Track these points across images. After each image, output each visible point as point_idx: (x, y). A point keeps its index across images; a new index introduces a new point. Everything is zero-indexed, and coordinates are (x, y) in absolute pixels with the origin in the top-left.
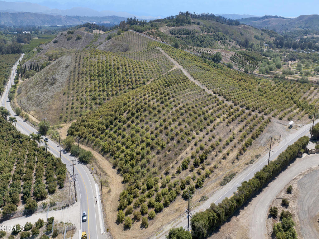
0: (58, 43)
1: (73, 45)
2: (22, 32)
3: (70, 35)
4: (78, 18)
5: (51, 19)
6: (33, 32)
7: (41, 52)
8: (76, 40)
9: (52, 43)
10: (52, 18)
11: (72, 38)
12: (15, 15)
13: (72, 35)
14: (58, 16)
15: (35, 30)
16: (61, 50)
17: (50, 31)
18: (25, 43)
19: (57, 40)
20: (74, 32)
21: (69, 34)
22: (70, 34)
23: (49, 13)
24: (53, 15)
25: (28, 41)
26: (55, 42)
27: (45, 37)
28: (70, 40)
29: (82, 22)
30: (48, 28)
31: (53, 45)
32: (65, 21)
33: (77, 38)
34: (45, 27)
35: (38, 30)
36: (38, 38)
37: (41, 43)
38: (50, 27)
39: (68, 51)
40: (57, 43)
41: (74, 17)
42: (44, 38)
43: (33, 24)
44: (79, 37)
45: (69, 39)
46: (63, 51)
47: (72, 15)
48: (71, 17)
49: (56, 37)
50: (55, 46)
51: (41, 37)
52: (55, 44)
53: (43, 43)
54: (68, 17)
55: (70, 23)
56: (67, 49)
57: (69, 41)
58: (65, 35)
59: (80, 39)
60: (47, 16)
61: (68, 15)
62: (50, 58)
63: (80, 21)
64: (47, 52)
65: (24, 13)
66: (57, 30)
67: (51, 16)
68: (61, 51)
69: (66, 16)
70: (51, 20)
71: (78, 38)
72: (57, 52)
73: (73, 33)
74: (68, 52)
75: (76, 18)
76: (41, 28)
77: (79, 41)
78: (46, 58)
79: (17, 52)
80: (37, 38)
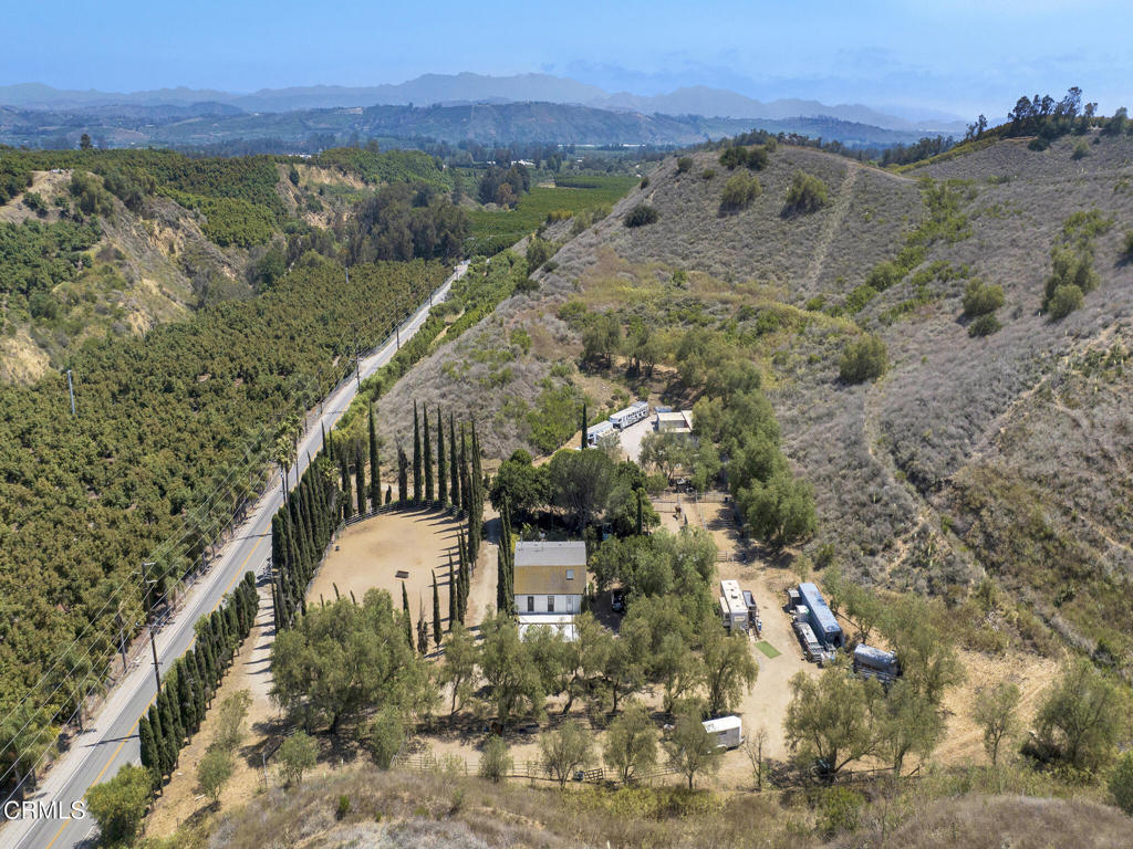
0: (658, 226)
1: (764, 250)
2: (508, 161)
3: (742, 177)
4: (693, 121)
5: (605, 124)
6: (544, 163)
7: (535, 287)
8: (784, 215)
9: (620, 223)
10: (611, 121)
11: (751, 196)
12: (505, 112)
13: (757, 177)
14: (629, 114)
15: (550, 158)
16: (679, 280)
17: (599, 161)
18: (501, 203)
19: (649, 203)
20: (770, 157)
21: (731, 168)
22: (744, 171)
23: (603, 107)
24: (613, 110)
25: (513, 198)
26: (638, 219)
27: (582, 181)
28: (742, 214)
29: (706, 135)
30: (596, 152)
31: (625, 239)
32: (650, 131)
33: (792, 199)
34: (585, 149)
35: (561, 157)
36: (557, 184)
37: (554, 214)
38: (601, 149)
39: (727, 294)
40: (648, 227)
41: (681, 120)
42: (576, 186)
43: (552, 140)
44: (806, 193)
45: (732, 204)
46: (689, 293)
47: (675, 113)
48: (673, 119)
49: (644, 185)
50: (635, 245)
51: (566, 181)
52: (637, 231)
53: (564, 214)
54: (661, 120)
55: (665, 139)
56: (719, 281)
57: (735, 220)
58: (708, 176)
59: (814, 209)
60: (595, 112)
61: (662, 112)
62: (591, 344)
63: (698, 133)
64: (576, 288)
65: (528, 106)
66: (626, 159)
67: (607, 115)
68: (678, 295)
69: (656, 114)
70: (605, 127)
71: (802, 204)
72: (644, 299)
73: (763, 161)
74: (725, 302)
75: (688, 123)
76: (571, 150)
77: (806, 222)
78: (563, 339)
79: (437, 254)
80: (553, 186)
